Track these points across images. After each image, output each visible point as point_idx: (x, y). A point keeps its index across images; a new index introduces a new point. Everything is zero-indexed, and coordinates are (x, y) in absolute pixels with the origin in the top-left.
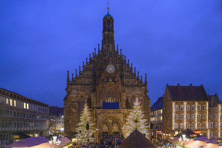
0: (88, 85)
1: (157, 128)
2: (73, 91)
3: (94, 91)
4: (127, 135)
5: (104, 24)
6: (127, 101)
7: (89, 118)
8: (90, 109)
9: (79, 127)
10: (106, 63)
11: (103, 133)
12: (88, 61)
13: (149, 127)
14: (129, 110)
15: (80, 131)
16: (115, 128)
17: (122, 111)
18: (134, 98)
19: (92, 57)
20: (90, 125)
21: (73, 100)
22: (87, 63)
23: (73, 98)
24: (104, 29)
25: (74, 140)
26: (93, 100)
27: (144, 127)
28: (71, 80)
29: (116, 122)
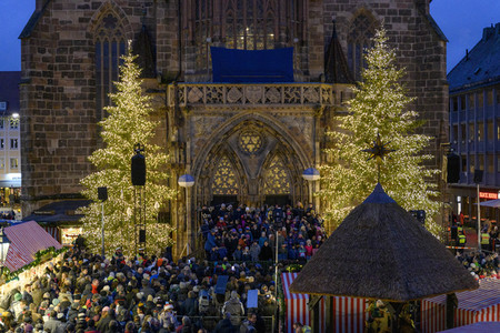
1: (478, 176)
4: (336, 211)
7: (147, 125)
8: (152, 82)
9: (94, 169)
11: (217, 200)
13: (442, 171)
14: (340, 87)
15: (103, 193)
16: (276, 179)
17: (308, 90)
20: (152, 160)
21: (64, 36)
23: (66, 26)
25: (69, 234)
26: (165, 36)
27: (414, 171)
29: (280, 146)
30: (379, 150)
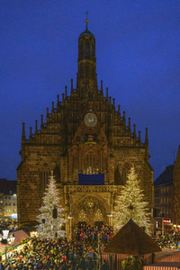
0: (55, 145)
1: (163, 215)
2: (32, 155)
3: (65, 154)
4: (118, 226)
5: (80, 47)
6: (117, 172)
7: (58, 199)
8: (59, 185)
9: (40, 213)
10: (84, 110)
11: (80, 223)
12: (56, 107)
13: (152, 214)
14: (119, 186)
15: (44, 221)
16: (98, 216)
17: (109, 187)
18: (127, 167)
19: (61, 100)
20: (59, 210)
21: (31, 170)
22: (53, 109)
23: (32, 166)
24: (79, 55)
25: (33, 234)
26: (64, 170)
27: (143, 214)
28: (28, 138)
29: (100, 205)
30: (131, 208)
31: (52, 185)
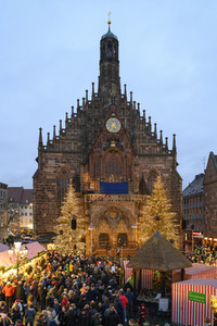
0: (74, 153)
1: (193, 227)
2: (50, 162)
3: (86, 163)
4: (143, 239)
5: (102, 49)
6: (142, 182)
7: (77, 208)
8: (78, 194)
9: (58, 223)
10: (106, 117)
11: (102, 235)
12: (75, 111)
13: (180, 225)
14: (145, 196)
15: (61, 232)
17: (133, 197)
18: (153, 174)
19: (81, 104)
20: (78, 221)
21: (48, 177)
22: (73, 114)
23: (49, 174)
24: (101, 56)
25: (51, 246)
26: (83, 177)
27: (171, 225)
28: (45, 144)
29: (124, 217)
30: (158, 219)
31: (71, 194)
